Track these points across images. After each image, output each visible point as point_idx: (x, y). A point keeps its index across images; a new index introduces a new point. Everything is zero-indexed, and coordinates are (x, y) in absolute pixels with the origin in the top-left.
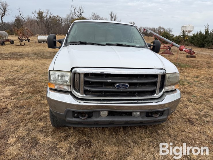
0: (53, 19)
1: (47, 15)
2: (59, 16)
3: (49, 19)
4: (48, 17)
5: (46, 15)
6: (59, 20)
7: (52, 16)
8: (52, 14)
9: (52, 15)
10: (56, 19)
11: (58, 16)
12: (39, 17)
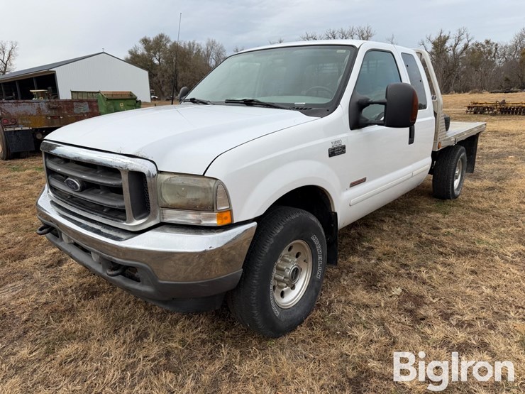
0: (474, 51)
1: (456, 44)
2: (491, 42)
3: (462, 52)
4: (460, 47)
5: (454, 44)
6: (490, 52)
7: (473, 44)
8: (473, 38)
9: (473, 41)
10: (482, 49)
11: (488, 42)
12: (433, 51)
